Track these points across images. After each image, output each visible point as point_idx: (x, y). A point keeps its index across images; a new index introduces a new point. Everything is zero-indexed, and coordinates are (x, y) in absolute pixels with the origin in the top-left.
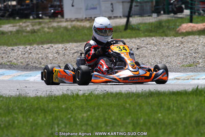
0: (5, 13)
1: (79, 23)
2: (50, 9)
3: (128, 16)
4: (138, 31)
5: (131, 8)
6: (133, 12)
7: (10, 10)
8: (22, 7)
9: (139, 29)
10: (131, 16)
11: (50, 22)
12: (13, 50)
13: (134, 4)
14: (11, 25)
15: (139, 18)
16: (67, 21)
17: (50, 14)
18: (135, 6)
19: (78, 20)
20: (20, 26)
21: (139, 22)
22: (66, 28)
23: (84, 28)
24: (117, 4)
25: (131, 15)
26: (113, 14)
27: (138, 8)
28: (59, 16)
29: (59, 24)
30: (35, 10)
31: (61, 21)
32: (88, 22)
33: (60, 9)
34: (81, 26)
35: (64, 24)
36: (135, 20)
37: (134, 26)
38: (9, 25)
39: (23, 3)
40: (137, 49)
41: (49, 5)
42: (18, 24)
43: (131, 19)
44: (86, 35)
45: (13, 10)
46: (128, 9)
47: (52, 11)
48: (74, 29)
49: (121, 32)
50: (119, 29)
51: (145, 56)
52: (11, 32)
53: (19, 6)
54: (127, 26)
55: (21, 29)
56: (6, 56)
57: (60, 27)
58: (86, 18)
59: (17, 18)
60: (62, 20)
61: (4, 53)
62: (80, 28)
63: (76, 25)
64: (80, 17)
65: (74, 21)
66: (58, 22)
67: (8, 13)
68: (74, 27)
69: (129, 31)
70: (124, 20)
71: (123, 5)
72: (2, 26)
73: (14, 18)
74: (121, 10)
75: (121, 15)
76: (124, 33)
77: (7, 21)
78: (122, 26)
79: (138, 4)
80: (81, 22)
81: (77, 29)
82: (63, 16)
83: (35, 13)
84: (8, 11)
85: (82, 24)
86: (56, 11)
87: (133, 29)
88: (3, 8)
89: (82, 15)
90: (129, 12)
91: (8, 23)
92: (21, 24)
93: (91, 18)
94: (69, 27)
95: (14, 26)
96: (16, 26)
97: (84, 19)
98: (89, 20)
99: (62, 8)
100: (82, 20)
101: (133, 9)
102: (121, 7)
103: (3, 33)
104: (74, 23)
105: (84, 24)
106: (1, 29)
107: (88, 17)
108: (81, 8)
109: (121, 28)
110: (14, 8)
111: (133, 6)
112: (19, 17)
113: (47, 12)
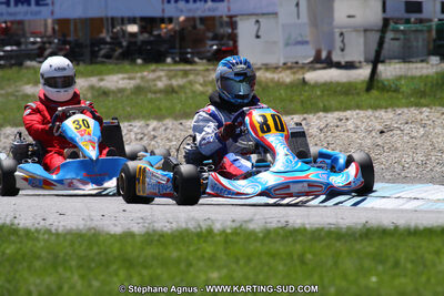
0: (114, 50)
1: (269, 75)
2: (210, 43)
3: (376, 60)
5: (381, 43)
6: (385, 52)
7: (125, 44)
9: (397, 90)
10: (383, 62)
11: (208, 70)
13: (389, 35)
14: (126, 76)
15: (398, 66)
17: (209, 54)
18: (392, 39)
19: (267, 67)
20: (143, 78)
21: (399, 74)
23: (279, 84)
24: (354, 34)
25: (382, 58)
26: (343, 56)
27: (397, 43)
32: (288, 72)
33: (231, 43)
34: (272, 80)
36: (388, 71)
37: (386, 83)
38: (120, 76)
40: (382, 132)
41: (210, 35)
42: (139, 75)
43: (381, 67)
44: (282, 100)
45: (130, 44)
46: (375, 46)
47: (215, 47)
49: (358, 94)
50: (356, 89)
54: (372, 82)
58: (285, 64)
59: (139, 61)
62: (271, 85)
63: (263, 79)
64: (272, 60)
65: (259, 69)
67: (119, 51)
69: (375, 93)
71: (365, 37)
72: (106, 77)
73: (133, 61)
74: (362, 48)
75: (362, 59)
76: (366, 97)
77: (116, 67)
78: (362, 82)
79: (398, 36)
80: (274, 72)
81: (263, 88)
83: (177, 51)
84: (121, 47)
85: (276, 76)
86: (224, 48)
87: (384, 88)
88: (109, 39)
89: (277, 58)
90: (378, 53)
91: (119, 72)
92: (145, 73)
93: (297, 63)
95: (130, 79)
96: (134, 78)
97: (281, 64)
98: (291, 68)
99: (235, 42)
100: (277, 68)
101: (386, 46)
102: (362, 40)
103: (105, 92)
104: (259, 73)
105: (281, 75)
106: (102, 84)
107: (290, 61)
108: (275, 42)
109: (359, 87)
110: (132, 40)
111: (387, 40)
112: (143, 59)
113: (203, 49)
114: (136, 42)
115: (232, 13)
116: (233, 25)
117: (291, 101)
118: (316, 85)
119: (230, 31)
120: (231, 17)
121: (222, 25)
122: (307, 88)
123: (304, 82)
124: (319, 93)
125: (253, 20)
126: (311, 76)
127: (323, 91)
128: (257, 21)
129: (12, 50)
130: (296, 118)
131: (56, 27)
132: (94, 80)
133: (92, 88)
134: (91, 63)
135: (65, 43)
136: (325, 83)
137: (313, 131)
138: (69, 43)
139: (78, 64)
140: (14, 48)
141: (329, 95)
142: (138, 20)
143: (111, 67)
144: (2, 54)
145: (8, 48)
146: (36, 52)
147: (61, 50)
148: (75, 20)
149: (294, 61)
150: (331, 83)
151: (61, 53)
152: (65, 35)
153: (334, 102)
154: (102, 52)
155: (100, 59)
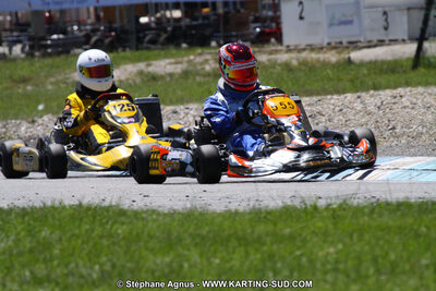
0: (159, 35)
1: (314, 55)
2: (253, 26)
3: (421, 39)
5: (426, 21)
6: (430, 29)
7: (169, 29)
8: (194, 23)
10: (426, 39)
12: (175, 112)
13: (434, 12)
14: (172, 60)
16: (289, 50)
17: (252, 36)
19: (312, 48)
20: (190, 62)
22: (287, 66)
23: (325, 64)
24: (397, 12)
25: (426, 36)
26: (387, 35)
28: (273, 40)
29: (273, 56)
30: (221, 28)
31: (277, 52)
32: (333, 52)
33: (274, 25)
34: (318, 60)
35: (283, 57)
36: (434, 48)
37: (432, 60)
38: (168, 61)
39: (196, 14)
41: (251, 18)
42: (186, 59)
43: (426, 45)
44: (330, 79)
45: (175, 29)
46: (420, 25)
47: (258, 30)
48: (303, 68)
49: (405, 71)
50: (402, 66)
52: (171, 75)
53: (187, 21)
54: (418, 59)
55: (191, 68)
57: (273, 64)
58: (329, 44)
59: (184, 45)
60: (279, 48)
62: (318, 65)
63: (309, 60)
64: (316, 40)
65: (304, 50)
66: (271, 53)
67: (164, 36)
68: (304, 63)
69: (422, 70)
70: (411, 48)
71: (408, 14)
72: (154, 62)
73: (178, 46)
74: (406, 26)
75: (406, 38)
76: (412, 75)
77: (163, 52)
78: (408, 59)
80: (319, 52)
81: (310, 68)
82: (279, 40)
83: (221, 34)
84: (166, 32)
85: (321, 56)
86: (267, 30)
87: (430, 65)
88: (153, 25)
89: (321, 38)
90: (423, 31)
91: (166, 57)
92: (192, 57)
93: (341, 43)
94: (295, 63)
95: (176, 63)
96: (181, 63)
97: (325, 44)
98: (335, 48)
99: (279, 24)
100: (322, 48)
101: (431, 23)
102: (405, 18)
103: (154, 78)
104: (304, 55)
105: (326, 56)
106: (150, 69)
107: (334, 41)
108: (318, 23)
109: (405, 64)
110: (177, 25)
111: (432, 17)
112: (188, 44)
113: (246, 32)
114: (180, 27)
117: (339, 80)
118: (362, 64)
119: (270, 13)
121: (264, 7)
122: (353, 66)
123: (349, 61)
124: (365, 72)
125: (296, 2)
126: (356, 55)
127: (369, 70)
128: (301, 3)
129: (59, 39)
130: (350, 96)
131: (102, 14)
132: (141, 66)
133: (141, 73)
134: (137, 49)
135: (111, 29)
136: (370, 62)
137: (371, 108)
138: (115, 30)
139: (124, 50)
140: (61, 36)
141: (375, 73)
142: (182, 6)
143: (156, 52)
144: (49, 42)
145: (55, 36)
146: (83, 40)
147: (107, 37)
148: (120, 6)
149: (338, 40)
150: (376, 61)
151: (107, 41)
152: (110, 22)
153: (382, 80)
154: (147, 38)
155: (145, 45)
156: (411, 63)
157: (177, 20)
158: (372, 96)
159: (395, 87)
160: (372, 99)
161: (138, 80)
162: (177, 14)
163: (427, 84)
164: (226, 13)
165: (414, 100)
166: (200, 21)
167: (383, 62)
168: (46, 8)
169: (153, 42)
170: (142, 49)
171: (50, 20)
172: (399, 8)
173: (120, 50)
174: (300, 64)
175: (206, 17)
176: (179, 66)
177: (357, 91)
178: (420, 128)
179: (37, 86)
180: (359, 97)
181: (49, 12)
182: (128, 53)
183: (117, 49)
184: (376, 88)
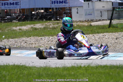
0: (37, 17)
1: (81, 23)
2: (64, 15)
3: (111, 20)
4: (116, 28)
5: (112, 14)
6: (113, 17)
7: (40, 15)
8: (47, 14)
9: (117, 27)
10: (113, 19)
12: (41, 39)
13: (115, 12)
14: (41, 24)
15: (117, 20)
16: (74, 22)
19: (80, 21)
20: (46, 25)
21: (118, 23)
23: (84, 26)
26: (101, 18)
27: (117, 14)
30: (55, 16)
32: (86, 22)
33: (70, 15)
34: (82, 25)
36: (115, 22)
37: (114, 25)
38: (40, 24)
39: (48, 11)
40: (116, 39)
41: (63, 13)
42: (45, 24)
43: (112, 21)
44: (85, 30)
45: (42, 15)
48: (78, 27)
49: (106, 28)
51: (121, 43)
52: (41, 28)
53: (45, 13)
54: (110, 25)
55: (46, 26)
56: (38, 43)
58: (85, 20)
59: (44, 20)
61: (36, 41)
63: (79, 25)
64: (81, 19)
65: (78, 22)
67: (39, 17)
69: (111, 28)
70: (108, 22)
71: (108, 13)
72: (36, 25)
73: (43, 20)
74: (107, 16)
75: (107, 19)
76: (108, 29)
77: (38, 22)
78: (107, 25)
79: (117, 12)
80: (82, 23)
84: (39, 16)
85: (83, 24)
87: (114, 27)
88: (36, 14)
89: (83, 19)
91: (39, 23)
92: (46, 23)
93: (88, 20)
94: (75, 25)
95: (42, 25)
97: (84, 20)
98: (87, 21)
100: (83, 22)
101: (114, 15)
102: (107, 13)
103: (36, 29)
104: (78, 23)
105: (84, 24)
106: (35, 27)
107: (87, 19)
108: (82, 14)
109: (106, 26)
110: (42, 14)
111: (114, 13)
112: (45, 19)
113: (62, 17)
114: (43, 15)
115: (70, 6)
116: (70, 9)
117: (88, 30)
118: (94, 26)
119: (69, 11)
120: (70, 7)
121: (67, 10)
122: (92, 27)
123: (91, 25)
124: (95, 28)
125: (76, 8)
126: (93, 24)
127: (96, 28)
128: (77, 9)
129: (9, 18)
130: (91, 35)
131: (21, 11)
132: (32, 26)
133: (32, 28)
134: (31, 21)
135: (24, 15)
136: (97, 26)
137: (97, 39)
138: (25, 15)
139: (27, 21)
140: (10, 17)
141: (98, 29)
142: (44, 9)
143: (37, 22)
144: (6, 18)
145: (8, 17)
146: (16, 18)
147: (23, 17)
148: (26, 9)
149: (88, 19)
150: (98, 25)
151: (23, 18)
152: (23, 13)
153: (100, 31)
154: (34, 18)
155: (33, 20)
156: (108, 26)
157: (43, 13)
158: (97, 35)
159: (104, 33)
160: (97, 36)
161: (31, 30)
162: (42, 11)
163: (112, 32)
164: (56, 11)
165: (109, 37)
166: (49, 13)
167: (100, 26)
168: (5, 9)
169: (36, 19)
170: (33, 21)
171: (6, 12)
172: (105, 11)
173: (26, 21)
174: (77, 26)
175: (51, 12)
176: (43, 26)
177: (93, 34)
178: (110, 44)
179: (3, 31)
180: (93, 35)
181: (6, 10)
182: (28, 22)
183: (25, 21)
184: (98, 33)
